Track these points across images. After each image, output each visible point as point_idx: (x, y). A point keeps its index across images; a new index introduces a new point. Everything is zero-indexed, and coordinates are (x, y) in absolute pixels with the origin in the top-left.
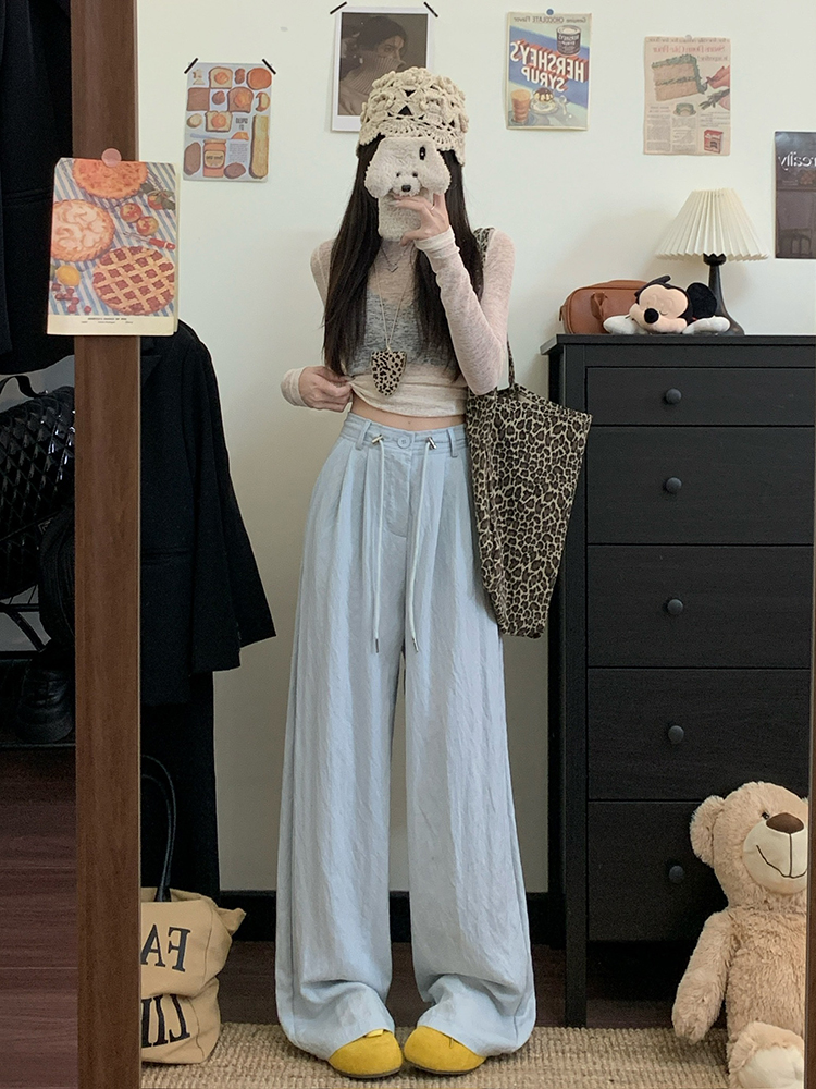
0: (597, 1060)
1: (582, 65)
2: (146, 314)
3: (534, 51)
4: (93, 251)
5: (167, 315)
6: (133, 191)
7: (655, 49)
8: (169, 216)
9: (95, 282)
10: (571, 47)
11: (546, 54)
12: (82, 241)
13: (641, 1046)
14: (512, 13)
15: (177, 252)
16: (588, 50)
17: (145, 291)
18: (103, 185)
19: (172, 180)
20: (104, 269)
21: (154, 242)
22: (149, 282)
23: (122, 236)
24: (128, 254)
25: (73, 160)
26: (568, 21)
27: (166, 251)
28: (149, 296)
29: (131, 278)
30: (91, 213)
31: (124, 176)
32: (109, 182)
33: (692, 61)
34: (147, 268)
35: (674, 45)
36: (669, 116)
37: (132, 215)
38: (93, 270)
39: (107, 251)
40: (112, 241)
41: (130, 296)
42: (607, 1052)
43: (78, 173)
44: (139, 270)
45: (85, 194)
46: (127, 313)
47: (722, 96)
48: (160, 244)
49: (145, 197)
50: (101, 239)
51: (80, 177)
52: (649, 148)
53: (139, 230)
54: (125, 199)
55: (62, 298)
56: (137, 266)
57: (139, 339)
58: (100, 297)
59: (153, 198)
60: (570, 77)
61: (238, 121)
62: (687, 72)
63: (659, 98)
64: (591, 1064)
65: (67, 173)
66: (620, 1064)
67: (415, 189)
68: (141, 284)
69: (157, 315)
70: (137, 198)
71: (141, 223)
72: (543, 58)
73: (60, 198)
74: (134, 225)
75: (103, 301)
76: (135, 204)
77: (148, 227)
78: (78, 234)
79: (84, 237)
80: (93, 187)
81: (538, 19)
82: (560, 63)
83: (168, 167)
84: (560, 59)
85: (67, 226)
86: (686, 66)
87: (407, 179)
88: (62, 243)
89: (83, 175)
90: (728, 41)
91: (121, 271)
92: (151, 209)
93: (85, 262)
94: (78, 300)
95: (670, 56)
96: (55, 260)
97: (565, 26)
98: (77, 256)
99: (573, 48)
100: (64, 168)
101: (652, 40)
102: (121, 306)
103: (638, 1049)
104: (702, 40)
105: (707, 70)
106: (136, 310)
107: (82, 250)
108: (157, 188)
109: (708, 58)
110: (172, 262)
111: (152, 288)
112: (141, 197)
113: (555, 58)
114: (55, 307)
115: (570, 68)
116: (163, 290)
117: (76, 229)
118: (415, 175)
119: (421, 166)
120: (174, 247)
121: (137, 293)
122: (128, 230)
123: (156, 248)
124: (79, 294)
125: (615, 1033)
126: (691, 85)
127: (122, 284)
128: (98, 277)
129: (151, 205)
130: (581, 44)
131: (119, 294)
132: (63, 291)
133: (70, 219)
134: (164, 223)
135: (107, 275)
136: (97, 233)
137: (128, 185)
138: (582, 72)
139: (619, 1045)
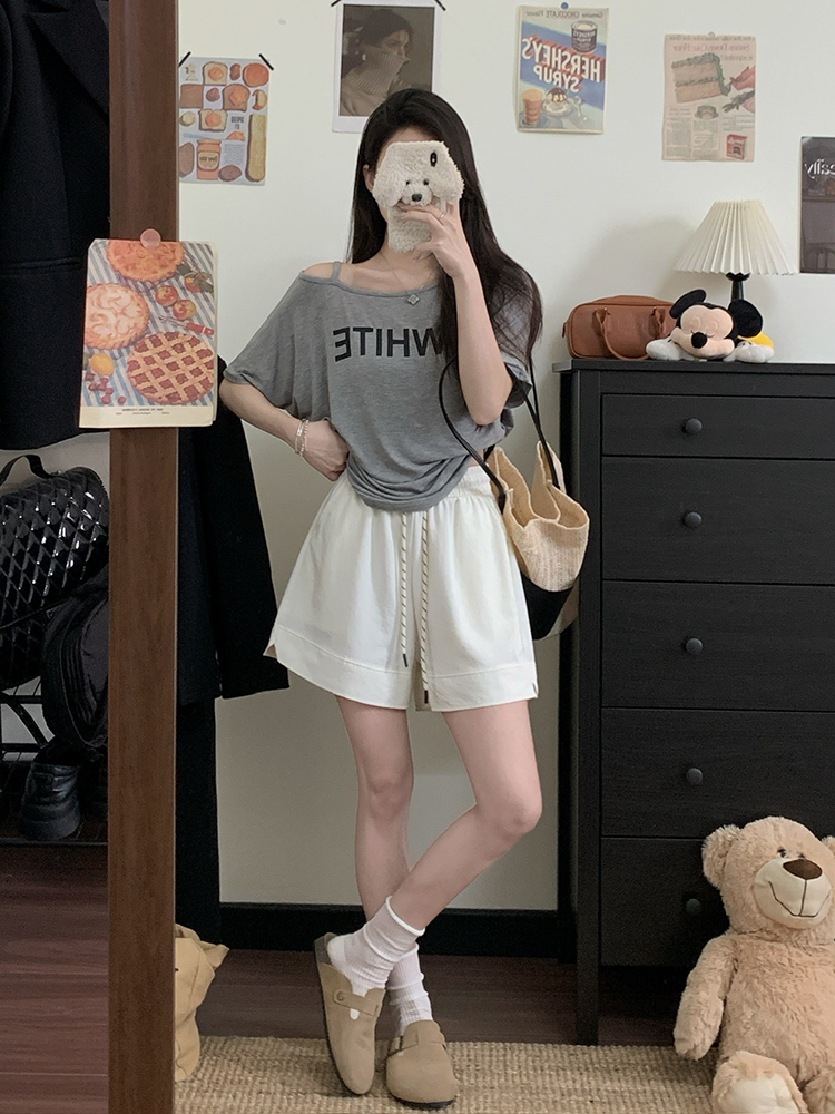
0: (577, 1078)
1: (598, 63)
2: (184, 404)
3: (547, 48)
4: (127, 338)
5: (205, 404)
6: (169, 273)
7: (675, 48)
8: (207, 299)
9: (130, 370)
10: (587, 44)
11: (560, 51)
12: (116, 328)
13: (622, 1063)
14: (524, 7)
15: (216, 337)
16: (604, 47)
17: (182, 379)
18: (138, 267)
19: (210, 262)
20: (138, 357)
21: (191, 327)
22: (185, 369)
23: (158, 321)
24: (164, 340)
25: (107, 241)
26: (584, 16)
27: (204, 337)
28: (186, 384)
29: (168, 365)
30: (125, 297)
31: (159, 257)
32: (144, 263)
33: (715, 60)
34: (184, 355)
35: (695, 44)
36: (689, 119)
37: (167, 298)
38: (127, 358)
39: (142, 337)
40: (147, 327)
41: (166, 384)
42: (587, 1069)
43: (112, 254)
44: (176, 357)
45: (120, 277)
46: (161, 404)
47: (747, 98)
48: (198, 329)
49: (181, 279)
50: (135, 325)
51: (114, 259)
52: (668, 154)
53: (176, 314)
54: (161, 281)
55: (95, 389)
56: (173, 352)
57: (177, 431)
58: (134, 387)
59: (190, 280)
60: (586, 76)
61: (233, 120)
62: (709, 71)
63: (680, 100)
64: (571, 1082)
65: (100, 256)
66: (601, 1083)
67: (426, 198)
68: (179, 372)
69: (195, 404)
70: (173, 280)
71: (177, 307)
72: (557, 55)
73: (94, 283)
74: (170, 309)
75: (138, 390)
76: (171, 287)
77: (185, 311)
78: (112, 320)
79: (118, 322)
80: (127, 268)
81: (552, 13)
82: (575, 60)
83: (205, 248)
84: (574, 57)
85: (101, 312)
86: (708, 66)
87: (418, 188)
88: (96, 330)
89: (118, 257)
90: (754, 39)
91: (157, 358)
92: (188, 292)
93: (119, 349)
94: (112, 391)
95: (692, 54)
96: (89, 347)
97: (580, 22)
98: (111, 343)
99: (588, 45)
100: (98, 250)
101: (673, 38)
102: (157, 395)
103: (619, 1067)
104: (726, 38)
105: (731, 70)
106: (173, 399)
107: (116, 337)
108: (194, 269)
109: (732, 58)
110: (210, 348)
111: (189, 376)
112: (177, 279)
113: (569, 56)
114: (88, 398)
115: (586, 67)
116: (201, 378)
117: (110, 314)
118: (426, 183)
119: (433, 174)
120: (212, 333)
121: (174, 381)
122: (164, 314)
123: (192, 333)
124: (113, 384)
125: (596, 1050)
126: (713, 86)
127: (158, 373)
128: (133, 365)
129: (188, 287)
130: (598, 40)
131: (155, 382)
132: (97, 380)
133: (105, 304)
134: (202, 307)
135: (142, 363)
136: (131, 318)
137: (163, 267)
138: (598, 71)
139: (599, 1063)
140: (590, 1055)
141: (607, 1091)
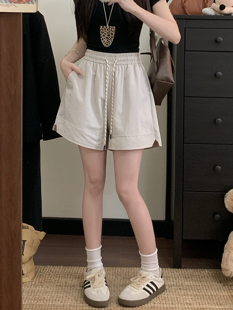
0: (174, 280)
13: (191, 275)
42: (178, 277)
64: (172, 282)
66: (183, 282)
125: (181, 270)
139: (183, 275)
140: (179, 272)
141: (185, 285)
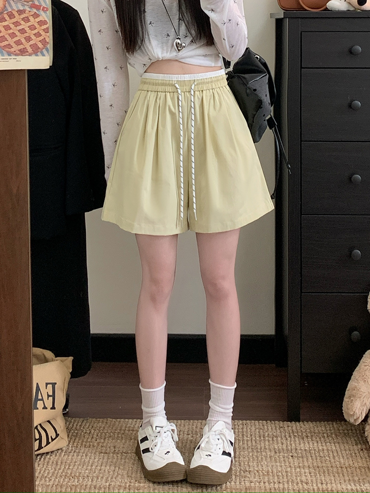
2: (30, 55)
5: (44, 55)
21: (34, 6)
22: (31, 33)
23: (12, 2)
24: (16, 14)
27: (42, 13)
28: (31, 43)
29: (19, 31)
34: (29, 24)
39: (2, 12)
40: (5, 7)
41: (18, 43)
44: (24, 25)
46: (16, 55)
48: (38, 7)
56: (22, 22)
64: (281, 445)
66: (298, 445)
68: (26, 35)
69: (37, 55)
91: (12, 26)
102: (13, 50)
106: (23, 52)
110: (47, 20)
111: (33, 37)
116: (41, 38)
120: (48, 10)
121: (23, 41)
123: (35, 10)
127: (13, 35)
131: (11, 41)
140: (292, 428)
141: (301, 450)
